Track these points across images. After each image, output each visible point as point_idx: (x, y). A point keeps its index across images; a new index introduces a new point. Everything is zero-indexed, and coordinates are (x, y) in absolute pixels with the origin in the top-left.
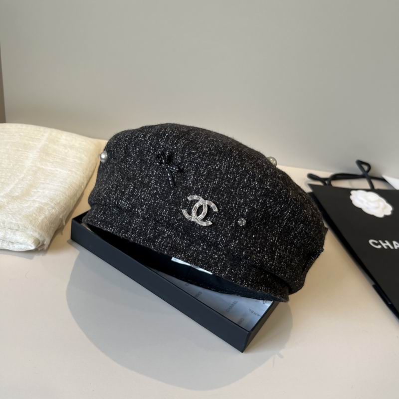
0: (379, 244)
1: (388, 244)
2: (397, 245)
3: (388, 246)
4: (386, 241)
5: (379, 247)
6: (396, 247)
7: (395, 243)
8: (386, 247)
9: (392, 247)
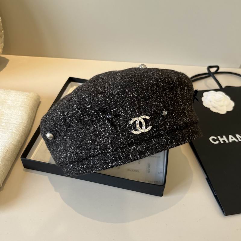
0: (218, 140)
1: (225, 138)
2: (232, 138)
3: (224, 141)
4: (224, 136)
5: (217, 142)
6: (231, 141)
7: (230, 136)
8: (222, 142)
9: (227, 141)
